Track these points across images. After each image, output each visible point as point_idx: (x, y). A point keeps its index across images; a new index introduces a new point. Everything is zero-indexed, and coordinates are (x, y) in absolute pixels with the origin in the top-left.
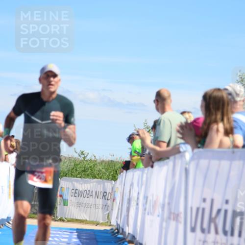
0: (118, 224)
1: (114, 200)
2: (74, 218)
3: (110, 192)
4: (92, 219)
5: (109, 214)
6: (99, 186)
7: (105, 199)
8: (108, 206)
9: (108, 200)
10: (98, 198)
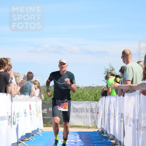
0: (102, 128)
1: (98, 113)
2: (75, 125)
3: (95, 108)
4: (86, 125)
5: (95, 121)
6: (88, 105)
7: (92, 113)
8: (94, 117)
9: (94, 113)
10: (88, 112)
